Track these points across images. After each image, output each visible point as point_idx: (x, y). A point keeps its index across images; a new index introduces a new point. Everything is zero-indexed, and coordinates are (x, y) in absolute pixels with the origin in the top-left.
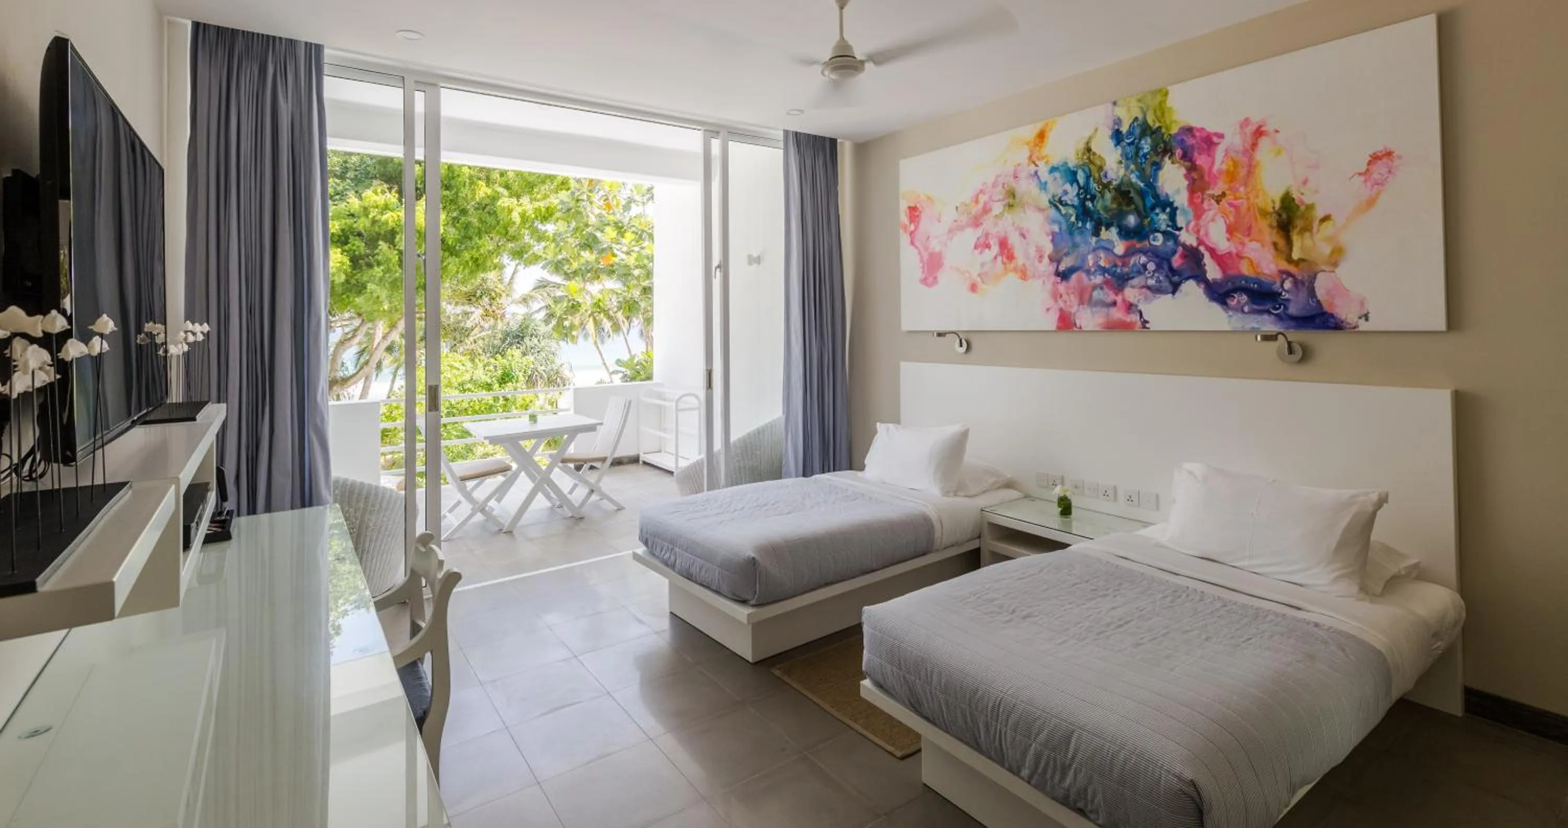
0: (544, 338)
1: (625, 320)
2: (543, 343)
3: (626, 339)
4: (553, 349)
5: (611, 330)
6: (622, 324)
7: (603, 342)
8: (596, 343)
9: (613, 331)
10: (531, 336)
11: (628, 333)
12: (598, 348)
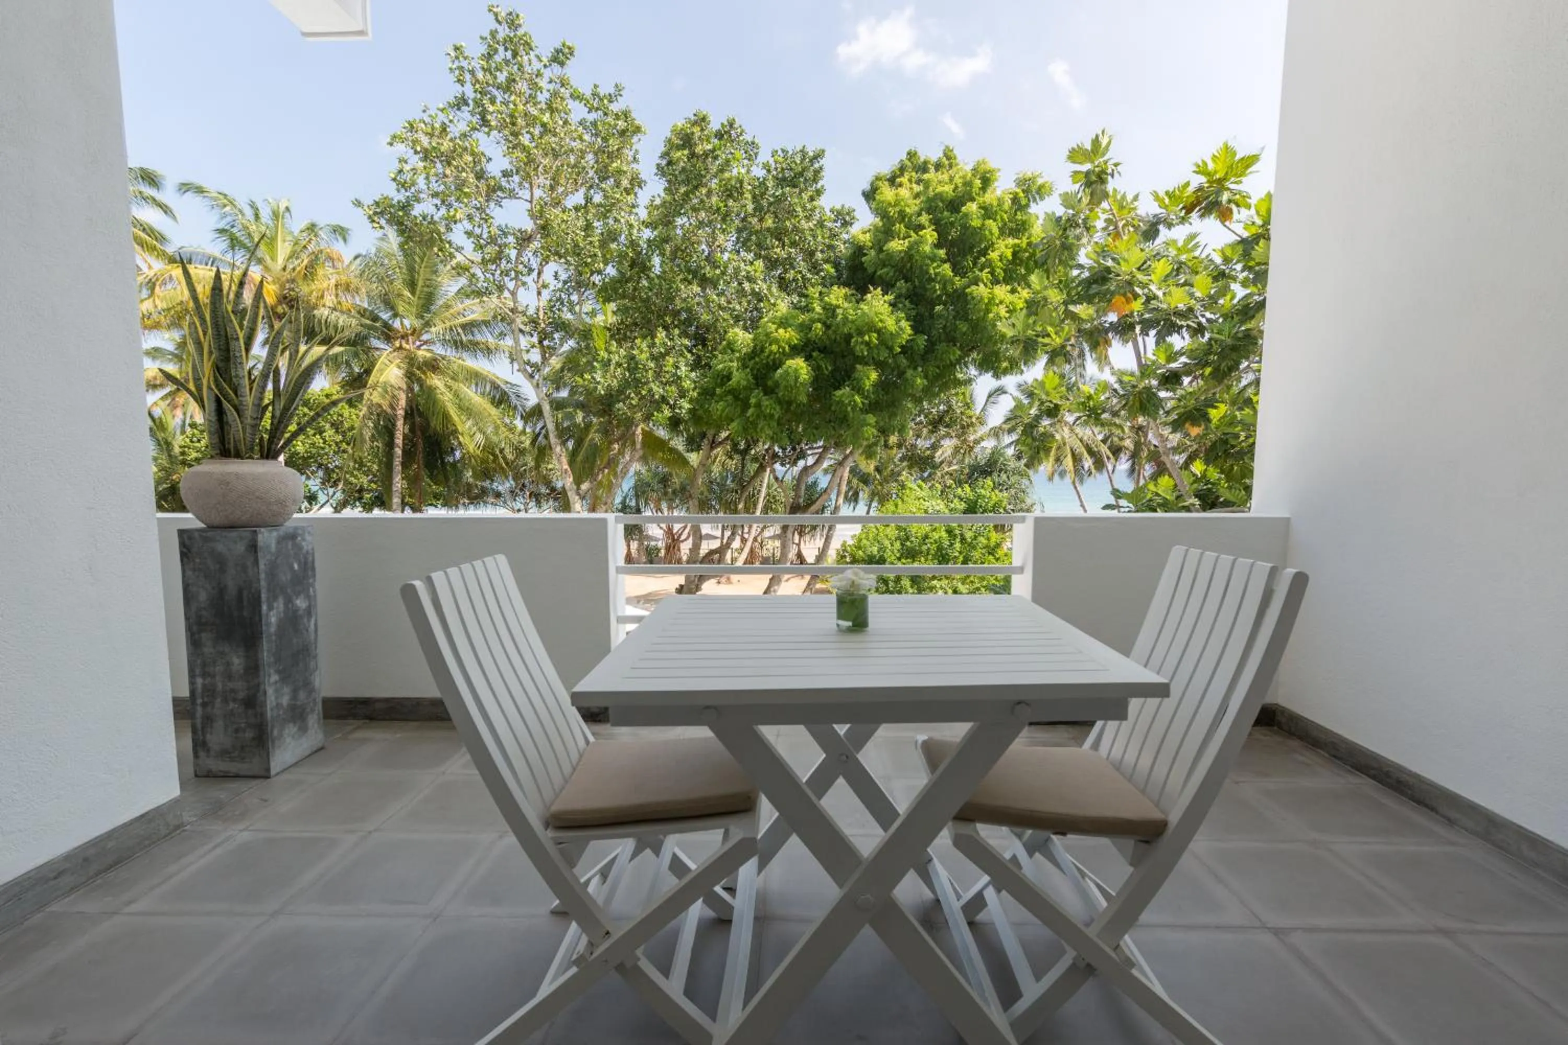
0: (1014, 474)
1: (1111, 456)
2: (1013, 479)
3: (1110, 477)
4: (1023, 487)
5: (1092, 467)
6: (1106, 459)
7: (1081, 481)
8: (1074, 483)
9: (1096, 468)
10: (1000, 471)
11: (1113, 471)
12: (1075, 488)
